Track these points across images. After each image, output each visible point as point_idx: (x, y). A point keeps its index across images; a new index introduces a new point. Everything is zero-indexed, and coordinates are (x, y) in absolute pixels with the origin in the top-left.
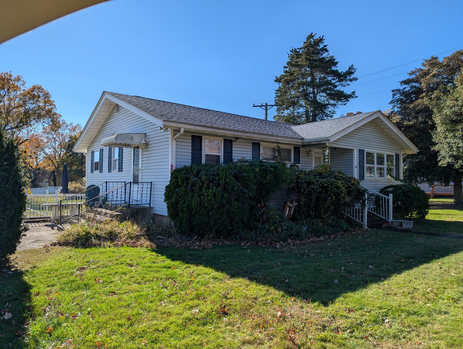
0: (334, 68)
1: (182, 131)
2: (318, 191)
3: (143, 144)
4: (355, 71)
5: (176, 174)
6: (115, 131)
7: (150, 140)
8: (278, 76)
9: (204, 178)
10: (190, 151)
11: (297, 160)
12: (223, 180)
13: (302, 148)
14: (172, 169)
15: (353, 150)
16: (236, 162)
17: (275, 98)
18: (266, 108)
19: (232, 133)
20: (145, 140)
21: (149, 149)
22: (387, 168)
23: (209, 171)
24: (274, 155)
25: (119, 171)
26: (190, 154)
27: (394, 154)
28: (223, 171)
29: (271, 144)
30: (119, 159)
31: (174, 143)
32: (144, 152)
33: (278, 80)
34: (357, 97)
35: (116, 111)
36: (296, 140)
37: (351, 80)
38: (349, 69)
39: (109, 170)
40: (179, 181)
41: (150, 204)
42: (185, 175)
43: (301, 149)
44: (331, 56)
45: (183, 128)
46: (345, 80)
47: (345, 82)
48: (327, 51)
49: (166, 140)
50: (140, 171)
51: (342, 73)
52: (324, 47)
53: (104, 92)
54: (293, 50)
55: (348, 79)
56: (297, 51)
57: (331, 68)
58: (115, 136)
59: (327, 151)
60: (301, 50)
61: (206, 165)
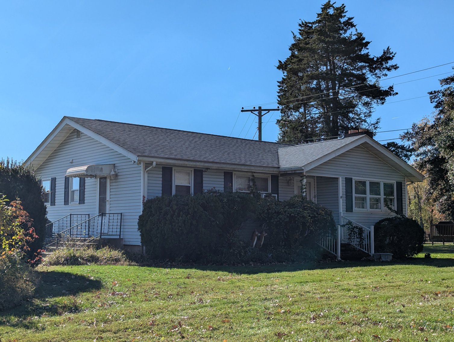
0: (364, 52)
1: (154, 164)
2: (286, 220)
3: (113, 175)
4: (393, 56)
5: (148, 204)
6: (73, 158)
7: (119, 171)
9: (175, 207)
10: (161, 182)
11: (276, 189)
12: (192, 209)
13: (281, 176)
14: (144, 200)
15: (338, 178)
16: (206, 193)
17: (279, 93)
18: (260, 113)
19: (202, 164)
20: (114, 171)
21: (118, 180)
22: (385, 199)
23: (179, 201)
24: (249, 185)
25: (79, 203)
26: (161, 185)
27: (394, 182)
28: (192, 201)
29: (245, 173)
30: (80, 190)
31: (146, 175)
32: (113, 183)
33: (282, 66)
34: (397, 93)
35: (76, 136)
36: (272, 169)
37: (389, 69)
38: (384, 53)
39: (65, 202)
40: (153, 211)
41: (120, 235)
42: (157, 205)
43: (280, 178)
44: (358, 33)
45: (155, 161)
46: (379, 68)
47: (380, 70)
48: (353, 25)
49: (139, 172)
50: (107, 203)
51: (375, 59)
52: (347, 21)
53: (65, 117)
54: (303, 24)
55: (384, 66)
56: (308, 26)
57: (360, 50)
58: (85, 168)
59: (305, 180)
60: (314, 26)
61: (176, 196)
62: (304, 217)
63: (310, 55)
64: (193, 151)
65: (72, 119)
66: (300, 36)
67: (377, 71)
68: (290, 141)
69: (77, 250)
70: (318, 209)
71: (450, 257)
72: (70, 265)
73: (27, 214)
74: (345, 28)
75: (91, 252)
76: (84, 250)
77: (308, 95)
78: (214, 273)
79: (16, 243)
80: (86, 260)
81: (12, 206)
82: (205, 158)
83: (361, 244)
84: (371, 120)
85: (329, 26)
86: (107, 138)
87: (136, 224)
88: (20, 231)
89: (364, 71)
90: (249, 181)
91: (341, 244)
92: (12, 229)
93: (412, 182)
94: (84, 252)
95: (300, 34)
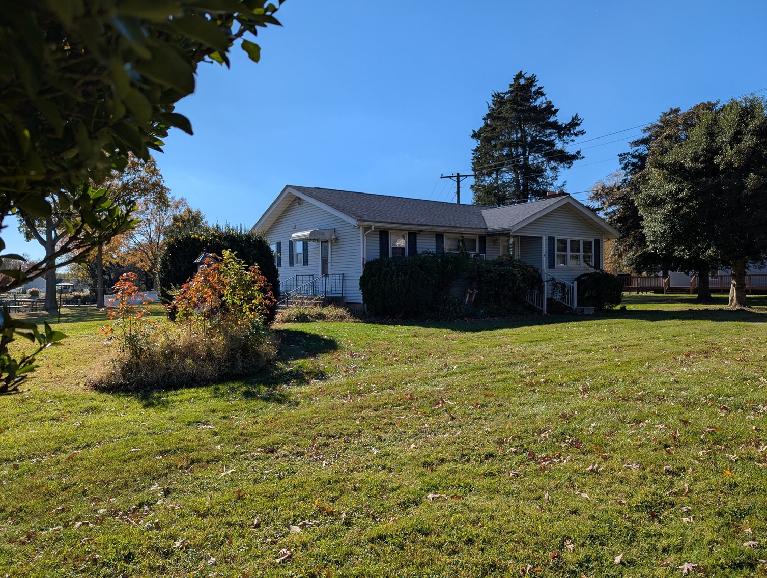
0: (552, 119)
1: (373, 228)
2: (496, 278)
3: (334, 238)
4: (581, 122)
5: (369, 267)
6: (296, 224)
7: (340, 235)
8: (477, 130)
9: (394, 268)
10: (379, 245)
11: (483, 249)
12: (410, 270)
14: (363, 262)
15: (541, 237)
16: (420, 254)
17: (473, 160)
18: (458, 179)
19: (416, 227)
20: (335, 235)
21: (339, 244)
24: (458, 245)
25: (303, 265)
27: (592, 240)
28: (409, 262)
29: (455, 235)
30: (303, 253)
31: (365, 239)
32: (334, 246)
33: (476, 136)
34: (583, 157)
35: (298, 203)
36: (480, 230)
37: (576, 135)
38: (573, 119)
39: (290, 263)
41: (342, 294)
42: (377, 266)
43: (487, 238)
44: (548, 102)
45: (374, 225)
46: (567, 134)
47: (568, 136)
48: (542, 94)
49: (358, 235)
50: (329, 264)
51: (564, 126)
52: (537, 90)
53: (287, 186)
54: (495, 94)
55: (572, 132)
56: (501, 96)
57: (549, 118)
58: (309, 232)
59: (512, 240)
60: (506, 96)
61: (393, 257)
62: (514, 275)
63: (503, 123)
64: (406, 215)
65: (294, 187)
66: (493, 107)
67: (565, 137)
68: (485, 204)
69: (305, 308)
70: (527, 267)
71: (645, 309)
72: (300, 322)
73: (266, 279)
74: (535, 97)
75: (318, 310)
76: (312, 308)
77: (501, 161)
78: (438, 330)
79: (256, 307)
80: (315, 317)
81: (251, 271)
82: (418, 221)
83: (563, 298)
84: (558, 183)
85: (520, 95)
86: (328, 204)
87: (358, 283)
88: (259, 296)
89: (553, 138)
90: (458, 243)
91: (547, 298)
92: (252, 294)
93: (609, 240)
94: (312, 310)
95: (493, 104)
